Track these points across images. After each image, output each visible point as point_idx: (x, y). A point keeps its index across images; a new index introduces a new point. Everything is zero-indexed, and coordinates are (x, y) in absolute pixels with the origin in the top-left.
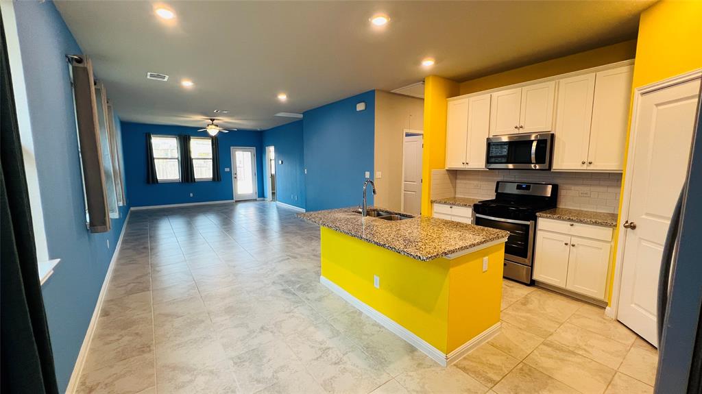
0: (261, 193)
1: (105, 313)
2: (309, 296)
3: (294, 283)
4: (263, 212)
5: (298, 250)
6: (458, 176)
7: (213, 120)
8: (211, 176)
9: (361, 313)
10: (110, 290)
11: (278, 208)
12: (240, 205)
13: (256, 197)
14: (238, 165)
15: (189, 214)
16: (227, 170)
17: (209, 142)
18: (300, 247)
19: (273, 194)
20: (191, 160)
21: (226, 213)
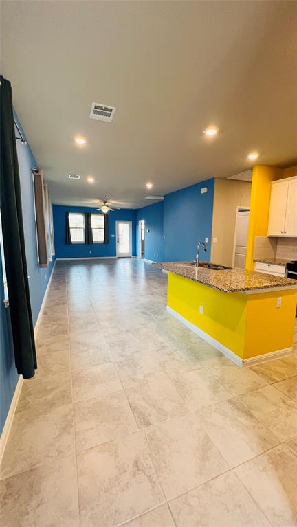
0: (135, 253)
1: (45, 313)
2: (158, 317)
3: (149, 309)
4: (135, 266)
5: (154, 290)
6: (279, 242)
7: (105, 202)
8: (103, 240)
9: (190, 330)
10: (47, 302)
11: (145, 263)
12: (121, 260)
13: (130, 255)
14: (120, 233)
15: (89, 264)
16: (113, 236)
17: (103, 217)
18: (156, 288)
19: (142, 254)
20: (91, 229)
21: (111, 264)
